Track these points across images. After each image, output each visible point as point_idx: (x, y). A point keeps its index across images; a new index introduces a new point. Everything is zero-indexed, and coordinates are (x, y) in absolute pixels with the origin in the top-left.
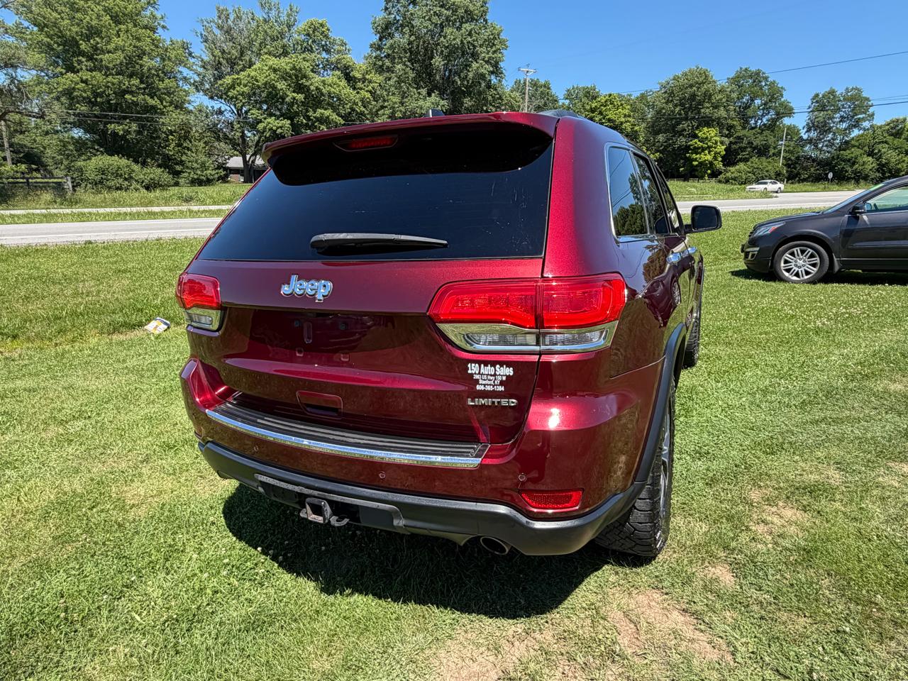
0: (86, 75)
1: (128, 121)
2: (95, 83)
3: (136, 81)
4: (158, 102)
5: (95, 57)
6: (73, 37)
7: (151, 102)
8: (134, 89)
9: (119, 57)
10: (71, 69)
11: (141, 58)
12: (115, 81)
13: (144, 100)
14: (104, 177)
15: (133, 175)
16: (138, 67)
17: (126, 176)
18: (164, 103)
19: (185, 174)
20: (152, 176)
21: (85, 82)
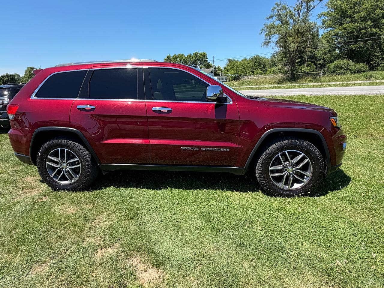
0: (345, 26)
1: (359, 42)
2: (349, 28)
3: (369, 23)
4: (378, 30)
5: (352, 16)
6: (346, 10)
7: (374, 30)
8: (367, 26)
9: (363, 13)
10: (341, 25)
11: (375, 10)
12: (358, 25)
13: (371, 31)
14: (335, 69)
15: (349, 68)
16: (372, 15)
17: (346, 68)
18: (382, 30)
19: (382, 64)
20: (358, 67)
21: (345, 29)
